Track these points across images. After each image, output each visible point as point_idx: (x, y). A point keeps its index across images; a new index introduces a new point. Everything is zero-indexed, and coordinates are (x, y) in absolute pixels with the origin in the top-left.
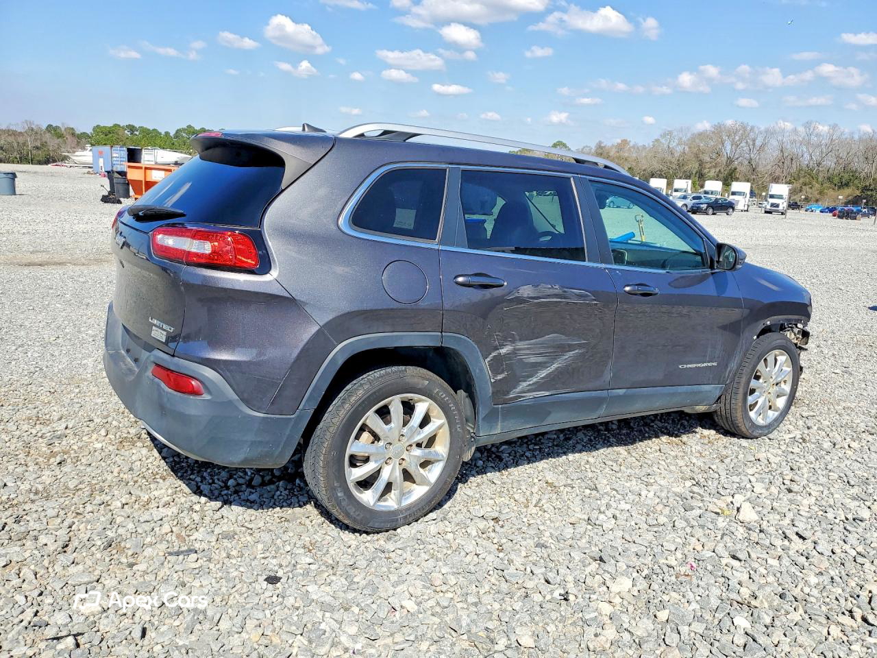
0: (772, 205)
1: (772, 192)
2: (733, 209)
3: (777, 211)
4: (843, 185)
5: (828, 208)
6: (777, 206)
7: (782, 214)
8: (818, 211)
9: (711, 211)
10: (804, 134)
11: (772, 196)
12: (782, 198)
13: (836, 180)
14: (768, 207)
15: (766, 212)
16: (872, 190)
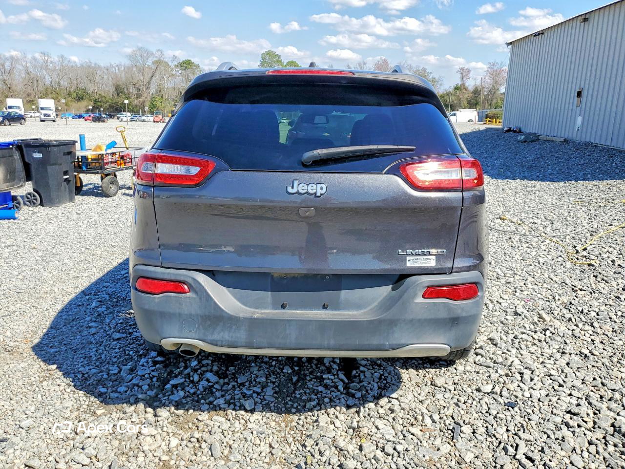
0: (45, 115)
1: (41, 106)
2: (25, 120)
3: (50, 120)
4: (80, 99)
5: (76, 115)
6: (49, 116)
7: (54, 121)
8: (70, 118)
9: (7, 122)
10: (42, 61)
11: (42, 109)
12: (50, 110)
13: (74, 95)
14: (42, 117)
15: (42, 121)
16: (100, 102)
